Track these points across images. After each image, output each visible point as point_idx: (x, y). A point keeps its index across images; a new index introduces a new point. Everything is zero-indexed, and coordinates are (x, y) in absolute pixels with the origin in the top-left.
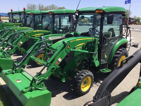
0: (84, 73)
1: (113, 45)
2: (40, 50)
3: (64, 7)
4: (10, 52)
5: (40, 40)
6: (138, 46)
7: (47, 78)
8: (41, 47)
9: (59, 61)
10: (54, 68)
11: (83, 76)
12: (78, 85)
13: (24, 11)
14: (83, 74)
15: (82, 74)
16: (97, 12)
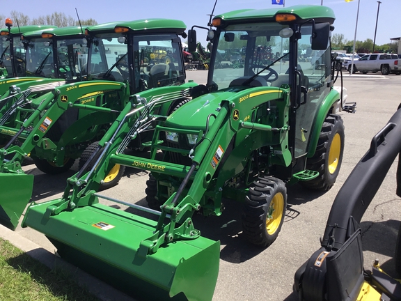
0: (269, 185)
1: (317, 108)
2: (135, 133)
3: (91, 21)
4: (14, 154)
5: (132, 106)
6: (355, 109)
7: (198, 205)
8: (136, 126)
9: (218, 155)
10: (209, 175)
11: (270, 192)
12: (261, 219)
13: (9, 28)
14: (268, 187)
15: (266, 188)
16: (278, 19)
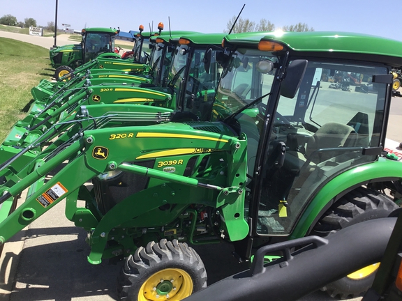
9: (54, 193)
11: (149, 264)
15: (163, 251)
16: (262, 46)
